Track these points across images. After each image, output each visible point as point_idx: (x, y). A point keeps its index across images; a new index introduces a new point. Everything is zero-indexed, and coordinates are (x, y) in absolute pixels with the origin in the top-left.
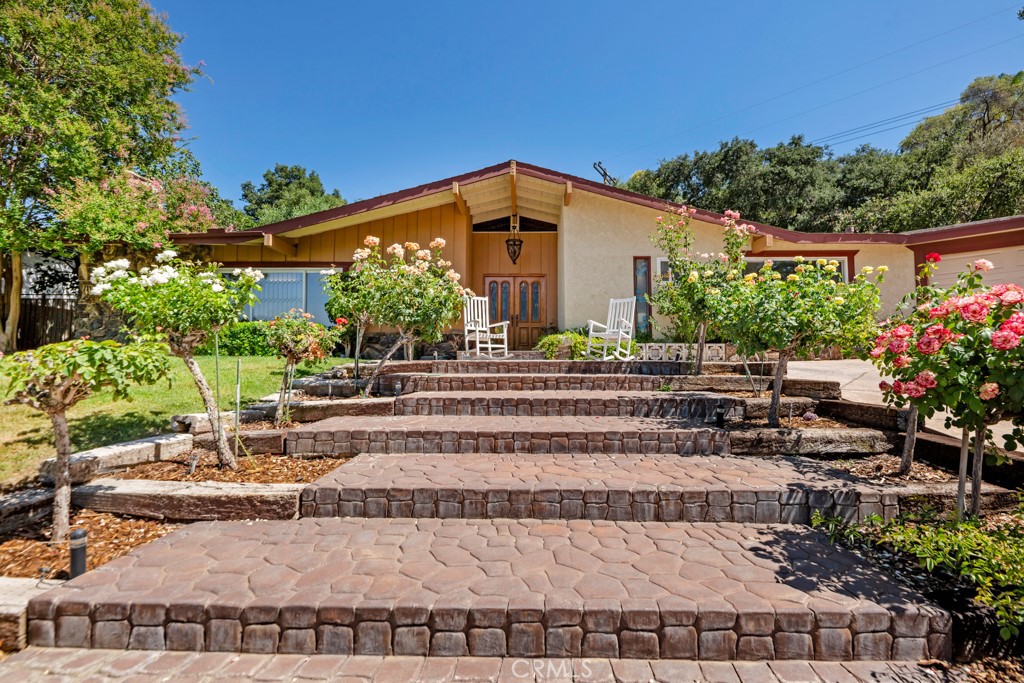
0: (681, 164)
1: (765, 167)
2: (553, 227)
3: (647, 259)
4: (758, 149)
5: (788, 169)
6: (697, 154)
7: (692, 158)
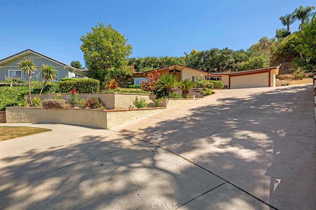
0: (203, 53)
1: (220, 54)
2: (180, 71)
3: (194, 77)
4: (219, 50)
5: (224, 55)
6: (206, 51)
7: (205, 51)
